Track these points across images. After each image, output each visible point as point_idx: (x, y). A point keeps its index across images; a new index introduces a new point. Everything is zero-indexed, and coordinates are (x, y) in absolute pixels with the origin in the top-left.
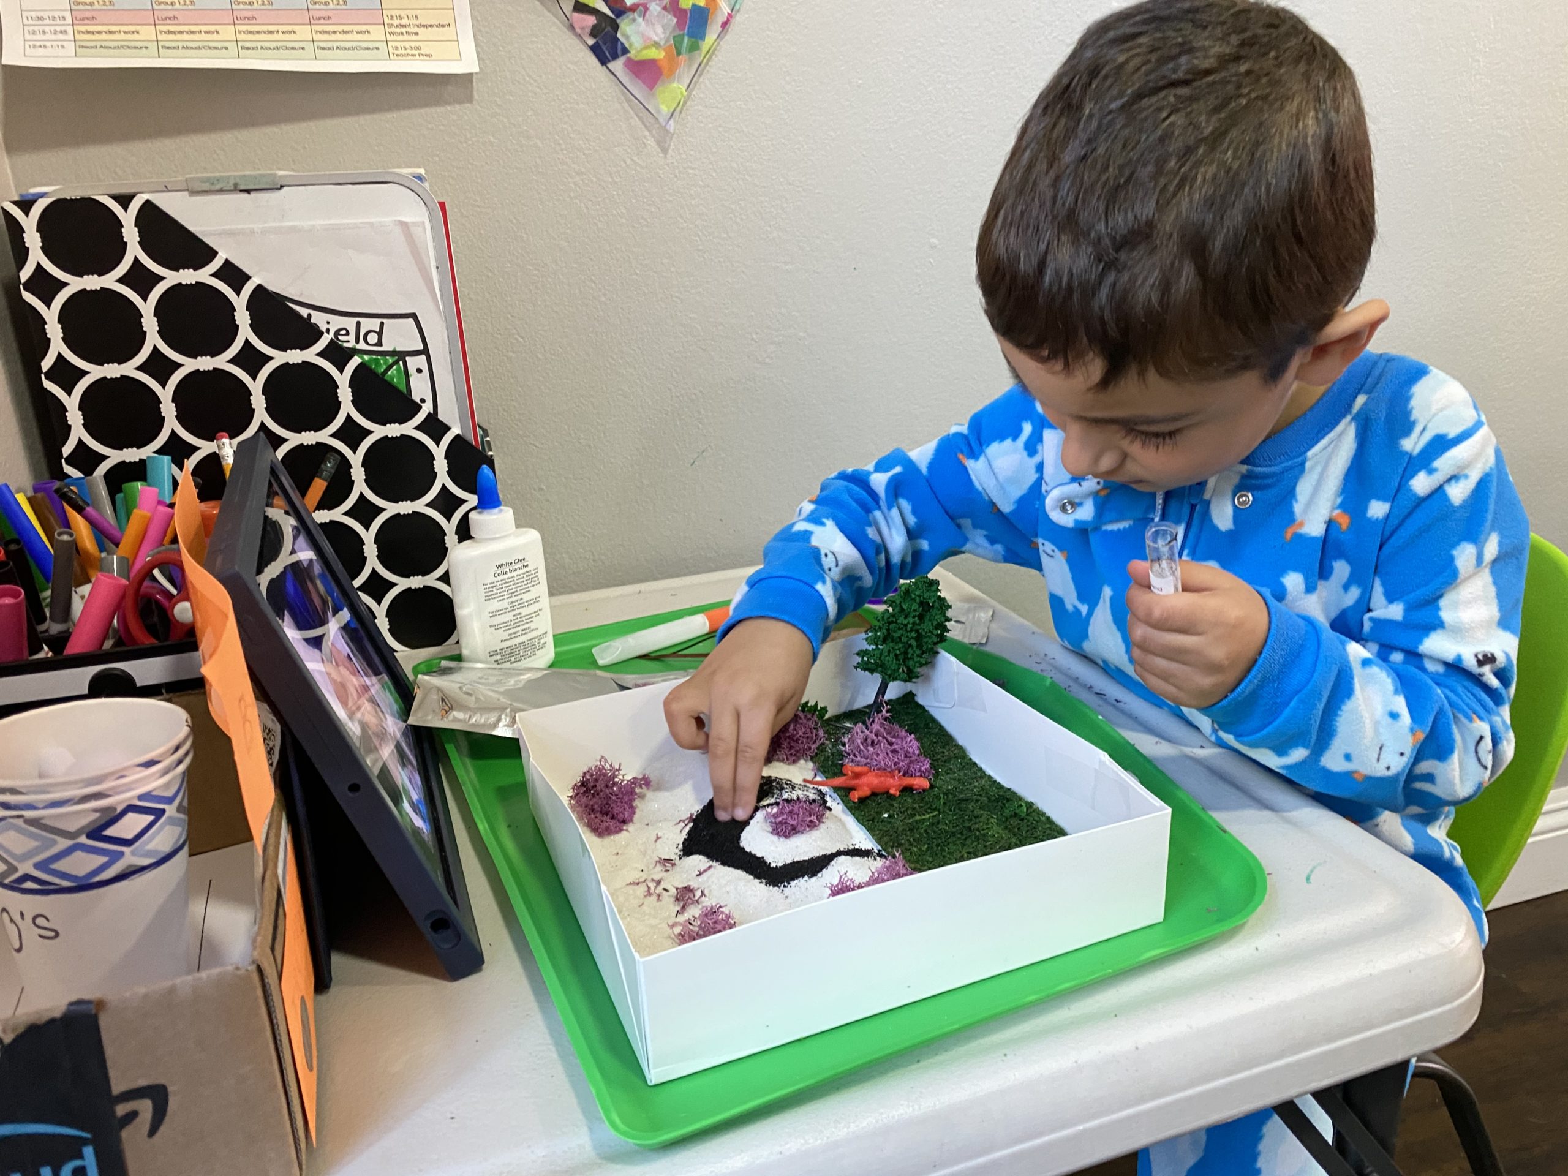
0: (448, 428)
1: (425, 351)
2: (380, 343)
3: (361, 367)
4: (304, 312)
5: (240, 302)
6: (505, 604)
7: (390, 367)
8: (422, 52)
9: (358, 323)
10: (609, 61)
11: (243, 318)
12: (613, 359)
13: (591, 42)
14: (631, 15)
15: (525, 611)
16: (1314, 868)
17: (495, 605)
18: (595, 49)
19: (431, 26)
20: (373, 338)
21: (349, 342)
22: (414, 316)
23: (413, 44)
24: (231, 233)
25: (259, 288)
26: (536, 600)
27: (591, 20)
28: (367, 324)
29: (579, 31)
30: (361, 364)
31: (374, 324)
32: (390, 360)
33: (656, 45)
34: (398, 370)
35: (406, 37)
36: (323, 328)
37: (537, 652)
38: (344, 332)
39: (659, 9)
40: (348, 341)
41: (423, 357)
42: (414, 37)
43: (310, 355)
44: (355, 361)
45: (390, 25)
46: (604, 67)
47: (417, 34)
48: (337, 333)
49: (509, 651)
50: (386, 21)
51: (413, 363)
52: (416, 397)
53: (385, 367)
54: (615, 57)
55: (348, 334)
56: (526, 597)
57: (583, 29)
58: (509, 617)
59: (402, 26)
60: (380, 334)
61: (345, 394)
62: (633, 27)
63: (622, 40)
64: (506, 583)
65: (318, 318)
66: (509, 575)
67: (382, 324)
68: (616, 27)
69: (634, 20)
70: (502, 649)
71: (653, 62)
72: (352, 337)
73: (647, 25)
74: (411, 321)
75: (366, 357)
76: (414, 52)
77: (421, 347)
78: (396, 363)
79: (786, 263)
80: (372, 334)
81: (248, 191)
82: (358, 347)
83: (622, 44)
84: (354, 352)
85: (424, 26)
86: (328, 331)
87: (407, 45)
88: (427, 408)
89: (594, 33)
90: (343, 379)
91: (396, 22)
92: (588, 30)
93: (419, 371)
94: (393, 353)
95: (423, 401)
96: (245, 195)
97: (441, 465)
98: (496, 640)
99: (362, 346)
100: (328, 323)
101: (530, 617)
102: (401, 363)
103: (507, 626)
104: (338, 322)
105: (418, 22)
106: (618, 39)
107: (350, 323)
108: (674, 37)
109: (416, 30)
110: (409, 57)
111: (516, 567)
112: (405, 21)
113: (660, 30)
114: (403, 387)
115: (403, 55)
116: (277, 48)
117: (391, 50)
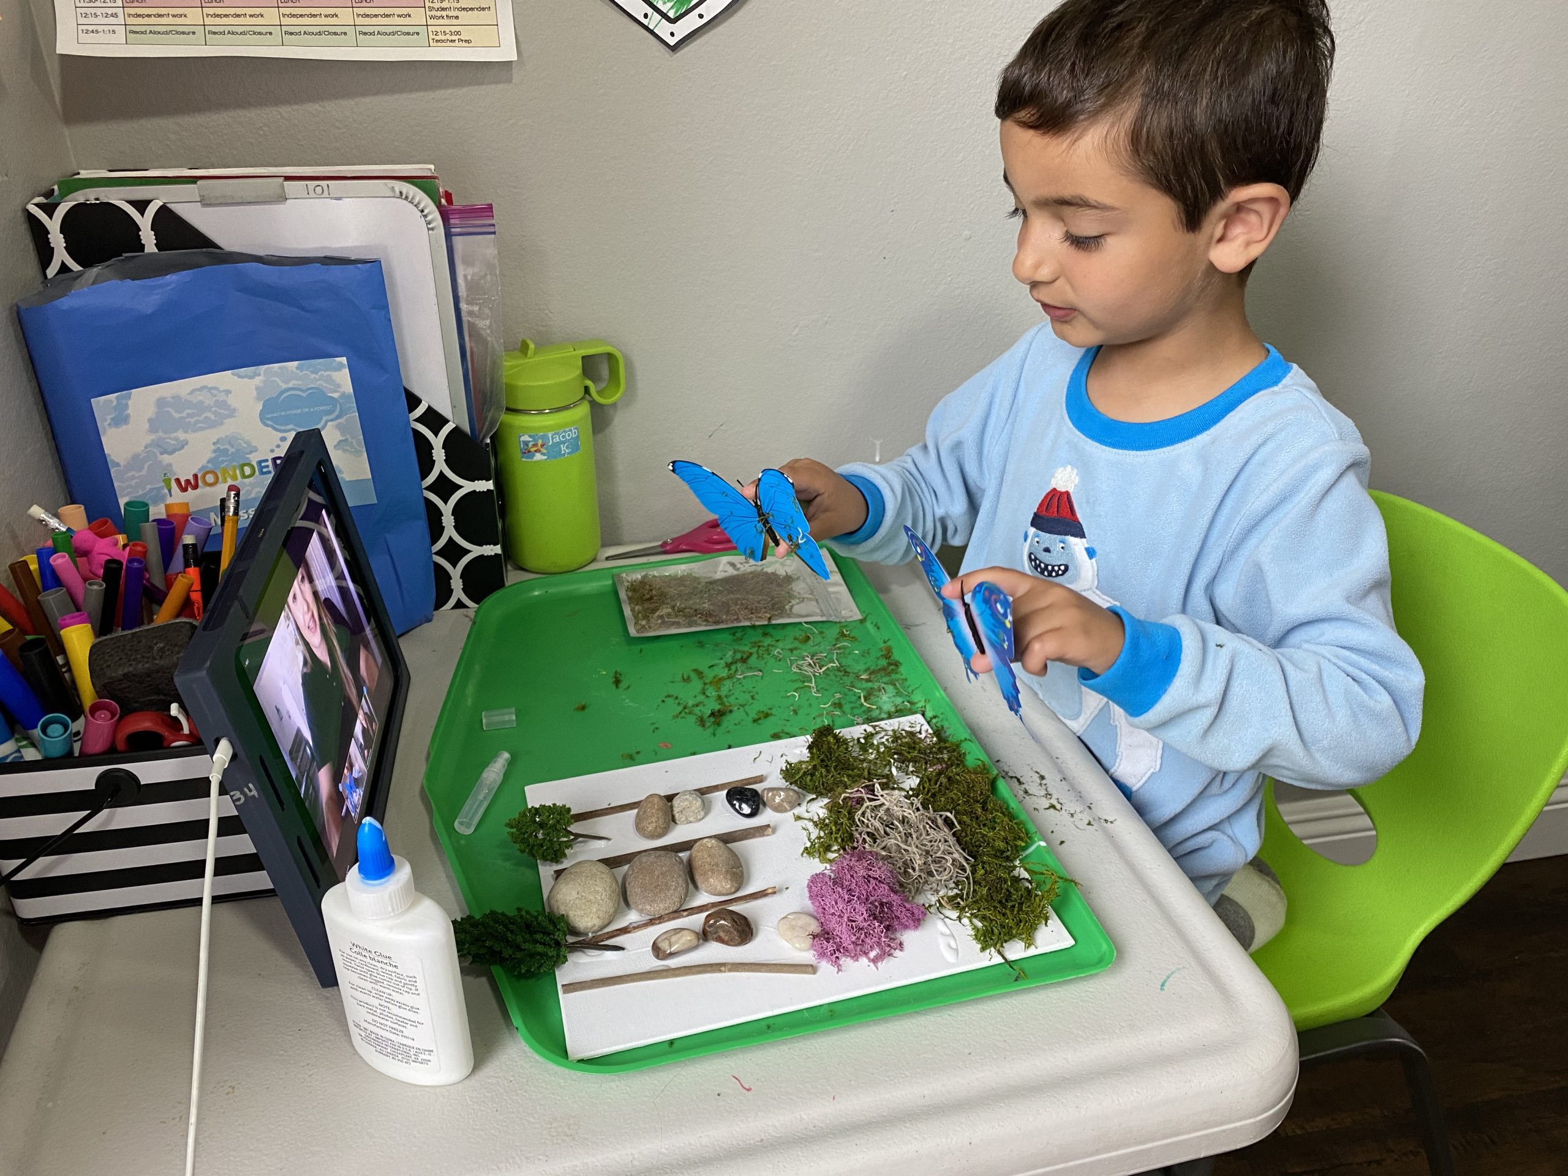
8: (462, 37)
23: (453, 29)
35: (446, 21)
42: (454, 21)
45: (431, 9)
47: (457, 17)
50: (428, 4)
59: (443, 9)
76: (454, 37)
85: (464, 9)
87: (447, 29)
91: (436, 5)
105: (457, 6)
109: (455, 13)
110: (449, 44)
112: (445, 5)
115: (443, 41)
116: (320, 33)
117: (431, 36)
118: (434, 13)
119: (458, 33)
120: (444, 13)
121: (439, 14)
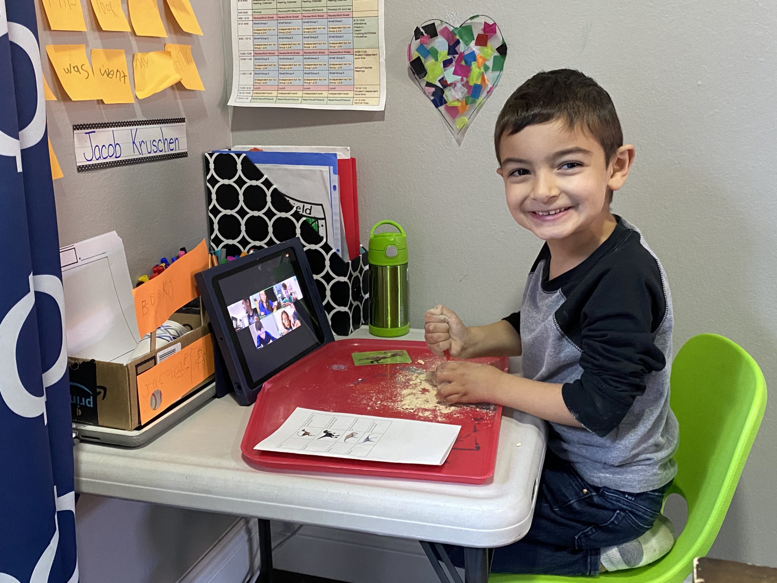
0: (331, 249)
1: (324, 219)
2: (310, 214)
5: (269, 193)
7: (313, 223)
8: (365, 102)
9: (304, 205)
10: (439, 106)
11: (269, 199)
13: (432, 98)
14: (449, 88)
18: (433, 101)
19: (371, 91)
22: (321, 205)
23: (363, 99)
25: (275, 189)
27: (433, 89)
28: (307, 206)
29: (427, 94)
30: (304, 221)
31: (309, 206)
32: (313, 220)
33: (458, 100)
35: (361, 96)
36: (293, 206)
38: (299, 208)
39: (460, 85)
40: (300, 212)
41: (324, 221)
42: (364, 96)
43: (288, 215)
45: (356, 91)
46: (437, 109)
47: (365, 94)
48: (297, 208)
50: (355, 90)
51: (321, 222)
52: (321, 235)
53: (311, 223)
54: (441, 105)
57: (429, 93)
59: (361, 91)
60: (310, 210)
61: (298, 231)
62: (449, 92)
63: (445, 98)
65: (291, 202)
67: (311, 207)
68: (443, 92)
69: (450, 90)
71: (455, 108)
72: (301, 210)
73: (455, 92)
75: (306, 218)
76: (362, 102)
77: (323, 217)
80: (308, 210)
83: (445, 99)
84: (302, 216)
85: (368, 91)
87: (361, 99)
88: (324, 240)
89: (434, 94)
90: (298, 225)
91: (358, 90)
92: (431, 94)
93: (322, 226)
94: (314, 218)
95: (323, 237)
97: (327, 263)
99: (304, 214)
100: (294, 204)
102: (316, 222)
104: (297, 204)
105: (366, 90)
106: (443, 97)
107: (301, 205)
108: (466, 97)
109: (365, 93)
110: (360, 104)
112: (361, 90)
113: (460, 94)
114: (317, 231)
115: (358, 103)
116: (315, 100)
117: (354, 101)
118: (357, 93)
119: (364, 100)
120: (360, 93)
121: (358, 93)
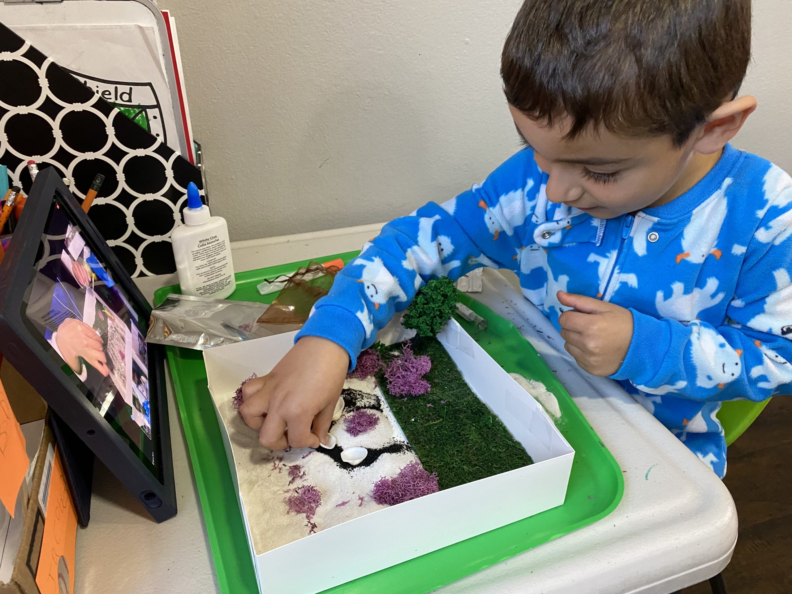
0: (173, 152)
1: (158, 106)
2: (130, 100)
3: (119, 115)
4: (82, 80)
5: (41, 72)
6: (205, 262)
7: (137, 115)
9: (116, 88)
11: (44, 82)
12: (274, 104)
15: (217, 265)
16: (651, 468)
17: (199, 263)
20: (126, 97)
21: (112, 99)
22: (150, 84)
24: (33, 29)
25: (53, 65)
26: (224, 258)
28: (122, 89)
30: (119, 113)
31: (126, 88)
32: (137, 111)
34: (142, 116)
36: (95, 90)
37: (225, 287)
38: (107, 93)
40: (110, 99)
41: (157, 109)
43: (88, 106)
44: (116, 111)
48: (103, 93)
49: (208, 287)
51: (151, 113)
52: (154, 133)
53: (134, 115)
55: (110, 94)
56: (218, 257)
58: (208, 269)
60: (130, 94)
61: (110, 131)
64: (206, 250)
65: (91, 84)
66: (207, 246)
67: (131, 89)
70: (204, 287)
72: (113, 96)
74: (148, 87)
75: (122, 109)
77: (156, 104)
78: (140, 112)
79: (379, 50)
80: (125, 95)
81: (41, 3)
82: (117, 102)
84: (114, 105)
86: (97, 92)
88: (160, 140)
90: (109, 122)
93: (155, 117)
94: (139, 107)
95: (158, 135)
96: (40, 5)
97: (169, 173)
98: (201, 282)
99: (119, 101)
100: (97, 87)
101: (220, 269)
102: (144, 112)
103: (207, 274)
104: (103, 87)
107: (111, 88)
111: (212, 241)
114: (145, 127)
